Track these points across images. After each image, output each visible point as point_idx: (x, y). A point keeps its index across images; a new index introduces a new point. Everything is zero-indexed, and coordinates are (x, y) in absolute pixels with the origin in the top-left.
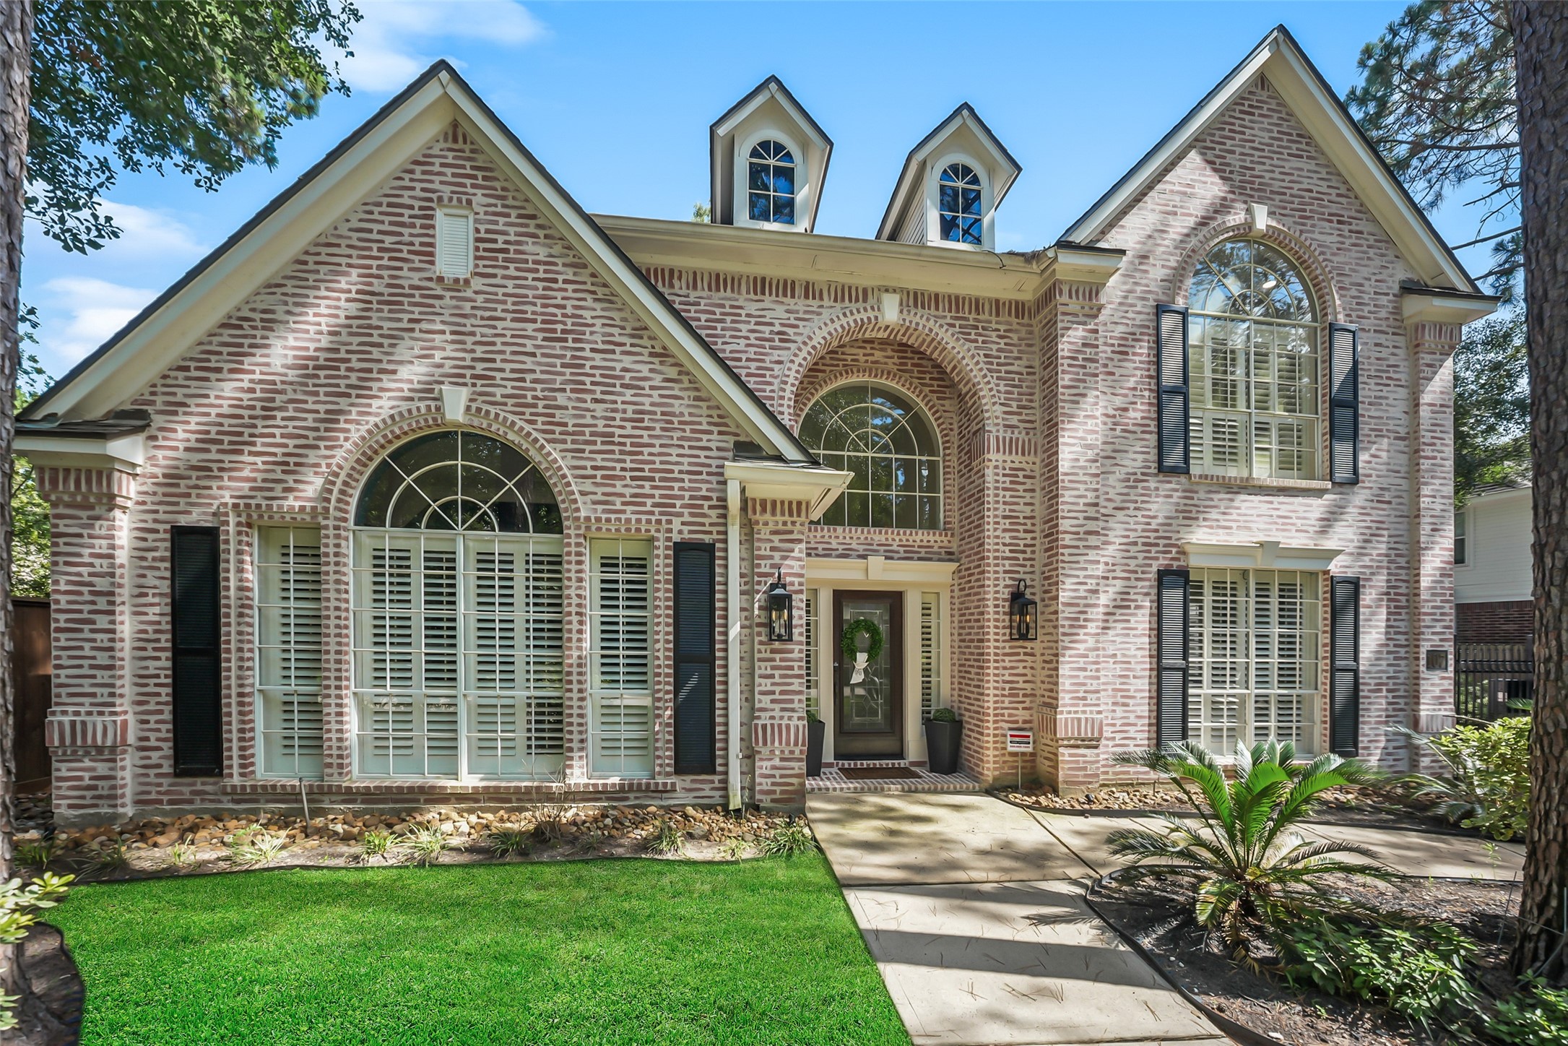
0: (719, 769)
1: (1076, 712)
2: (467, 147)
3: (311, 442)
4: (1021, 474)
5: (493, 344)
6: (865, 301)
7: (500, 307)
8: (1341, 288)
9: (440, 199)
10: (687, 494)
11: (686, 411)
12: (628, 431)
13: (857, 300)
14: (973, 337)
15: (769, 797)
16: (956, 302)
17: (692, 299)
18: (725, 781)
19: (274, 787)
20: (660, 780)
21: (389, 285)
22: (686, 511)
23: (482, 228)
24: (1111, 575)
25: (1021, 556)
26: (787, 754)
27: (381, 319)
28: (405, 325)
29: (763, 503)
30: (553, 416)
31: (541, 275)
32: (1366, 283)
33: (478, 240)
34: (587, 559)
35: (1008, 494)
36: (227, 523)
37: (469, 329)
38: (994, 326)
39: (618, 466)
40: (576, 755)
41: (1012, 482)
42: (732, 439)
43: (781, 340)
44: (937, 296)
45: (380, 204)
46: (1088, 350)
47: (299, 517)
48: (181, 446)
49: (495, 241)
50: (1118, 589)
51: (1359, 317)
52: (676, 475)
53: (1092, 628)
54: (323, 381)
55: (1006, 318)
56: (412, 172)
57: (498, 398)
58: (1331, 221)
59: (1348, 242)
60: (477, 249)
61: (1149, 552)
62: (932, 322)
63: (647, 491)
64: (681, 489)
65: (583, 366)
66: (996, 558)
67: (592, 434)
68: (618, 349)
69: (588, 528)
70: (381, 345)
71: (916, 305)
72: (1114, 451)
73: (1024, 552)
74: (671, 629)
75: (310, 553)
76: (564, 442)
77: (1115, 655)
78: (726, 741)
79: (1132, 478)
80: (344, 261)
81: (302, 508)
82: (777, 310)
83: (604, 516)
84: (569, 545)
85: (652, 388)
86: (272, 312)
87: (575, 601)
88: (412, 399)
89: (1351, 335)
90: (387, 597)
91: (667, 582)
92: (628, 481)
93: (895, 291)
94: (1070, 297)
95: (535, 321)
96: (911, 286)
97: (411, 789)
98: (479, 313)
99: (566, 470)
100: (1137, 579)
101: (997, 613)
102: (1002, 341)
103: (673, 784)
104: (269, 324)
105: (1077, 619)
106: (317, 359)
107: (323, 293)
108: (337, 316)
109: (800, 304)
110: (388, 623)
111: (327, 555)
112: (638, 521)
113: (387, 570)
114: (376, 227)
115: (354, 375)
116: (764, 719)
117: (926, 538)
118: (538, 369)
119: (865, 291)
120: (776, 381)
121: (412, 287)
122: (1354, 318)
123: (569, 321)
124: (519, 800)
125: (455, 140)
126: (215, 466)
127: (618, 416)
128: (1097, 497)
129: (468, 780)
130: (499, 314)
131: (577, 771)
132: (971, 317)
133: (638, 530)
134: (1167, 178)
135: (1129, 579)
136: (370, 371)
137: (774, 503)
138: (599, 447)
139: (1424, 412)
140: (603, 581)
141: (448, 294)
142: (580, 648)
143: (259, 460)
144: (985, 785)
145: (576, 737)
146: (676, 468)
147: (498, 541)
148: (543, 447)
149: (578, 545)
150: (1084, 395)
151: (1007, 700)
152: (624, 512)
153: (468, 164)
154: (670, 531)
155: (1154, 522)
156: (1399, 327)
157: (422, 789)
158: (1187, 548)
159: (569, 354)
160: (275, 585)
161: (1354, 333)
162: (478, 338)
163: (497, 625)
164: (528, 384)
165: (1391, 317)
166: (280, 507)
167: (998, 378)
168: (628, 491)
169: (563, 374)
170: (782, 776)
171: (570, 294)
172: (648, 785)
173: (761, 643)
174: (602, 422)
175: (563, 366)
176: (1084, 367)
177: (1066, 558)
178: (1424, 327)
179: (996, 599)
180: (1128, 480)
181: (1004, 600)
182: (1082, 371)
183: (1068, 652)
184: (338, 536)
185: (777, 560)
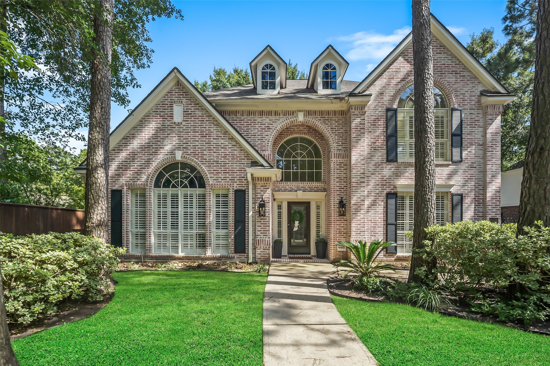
0: (246, 252)
1: (357, 238)
2: (181, 87)
3: (144, 167)
4: (342, 164)
5: (188, 139)
6: (293, 115)
7: (190, 129)
8: (456, 96)
9: (175, 102)
10: (238, 176)
11: (238, 154)
12: (223, 160)
13: (291, 115)
14: (327, 123)
15: (260, 260)
16: (321, 113)
17: (242, 119)
18: (248, 256)
19: (134, 255)
20: (231, 255)
21: (162, 125)
22: (238, 181)
23: (185, 108)
24: (370, 195)
25: (342, 190)
26: (265, 248)
27: (160, 134)
28: (166, 136)
29: (258, 178)
30: (203, 157)
31: (200, 120)
32: (466, 93)
33: (184, 112)
34: (212, 195)
35: (338, 171)
36: (124, 188)
37: (182, 135)
38: (334, 119)
39: (220, 169)
40: (208, 248)
41: (339, 167)
42: (250, 161)
43: (268, 129)
44: (315, 111)
45: (160, 104)
46: (361, 126)
47: (141, 186)
48: (113, 169)
49: (188, 111)
50: (372, 199)
51: (463, 105)
52: (235, 171)
53: (362, 212)
54: (146, 151)
55: (338, 116)
56: (167, 95)
57: (189, 153)
58: (453, 74)
59: (459, 80)
60: (184, 114)
61: (383, 187)
62: (314, 119)
63: (227, 176)
64: (237, 175)
65: (211, 143)
66: (334, 191)
67: (213, 161)
68: (220, 138)
69: (212, 187)
70: (160, 141)
71: (309, 115)
72: (371, 156)
73: (343, 188)
74: (234, 213)
75: (144, 195)
76: (206, 164)
77: (371, 220)
78: (248, 244)
79: (377, 164)
80: (151, 120)
81: (142, 184)
82: (266, 120)
83: (216, 183)
84: (207, 191)
85: (229, 148)
86: (134, 134)
87: (209, 206)
88: (168, 155)
89: (460, 111)
90: (162, 206)
91: (233, 201)
92: (223, 174)
93: (302, 111)
94: (355, 110)
95: (198, 132)
96: (307, 109)
97: (167, 256)
98: (184, 131)
99: (206, 171)
100: (379, 196)
101: (334, 208)
102: (337, 123)
103: (234, 256)
104: (134, 137)
105: (358, 209)
106: (145, 146)
107: (146, 129)
108: (149, 134)
109: (273, 118)
110: (162, 213)
111: (147, 196)
112: (225, 184)
113: (162, 199)
114: (159, 110)
115: (154, 149)
116: (258, 238)
117: (316, 185)
118: (199, 145)
119: (293, 112)
120: (266, 141)
121: (168, 125)
122: (461, 105)
123: (207, 131)
124: (194, 260)
125: (178, 86)
126: (121, 174)
127: (220, 156)
128: (364, 171)
129: (181, 254)
130: (189, 131)
131: (209, 252)
132: (326, 117)
133: (225, 187)
134: (391, 67)
135: (376, 196)
136: (158, 148)
137: (261, 178)
138: (215, 165)
139: (489, 136)
140: (216, 201)
141: (177, 127)
142: (210, 219)
143: (131, 172)
144: (330, 261)
145: (208, 243)
146: (235, 169)
147: (189, 191)
148: (200, 165)
149: (209, 191)
150: (360, 140)
151: (338, 235)
152: (221, 182)
153: (181, 92)
154: (233, 187)
155: (385, 178)
156: (480, 107)
157: (170, 256)
158: (397, 186)
159: (207, 140)
160: (134, 204)
161: (461, 110)
162: (184, 138)
163: (189, 213)
164: (197, 149)
165: (476, 104)
166: (136, 184)
167: (335, 135)
168: (222, 176)
169: (205, 146)
170: (263, 254)
171: (207, 124)
172: (227, 256)
173: (258, 217)
174: (216, 158)
175: (206, 143)
176: (360, 131)
177: (354, 190)
178: (487, 106)
179: (334, 203)
180: (376, 165)
181: (337, 204)
182: (359, 132)
183: (354, 219)
184: (150, 191)
185: (262, 194)
